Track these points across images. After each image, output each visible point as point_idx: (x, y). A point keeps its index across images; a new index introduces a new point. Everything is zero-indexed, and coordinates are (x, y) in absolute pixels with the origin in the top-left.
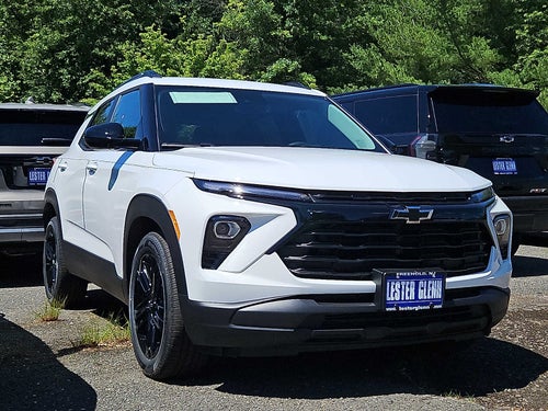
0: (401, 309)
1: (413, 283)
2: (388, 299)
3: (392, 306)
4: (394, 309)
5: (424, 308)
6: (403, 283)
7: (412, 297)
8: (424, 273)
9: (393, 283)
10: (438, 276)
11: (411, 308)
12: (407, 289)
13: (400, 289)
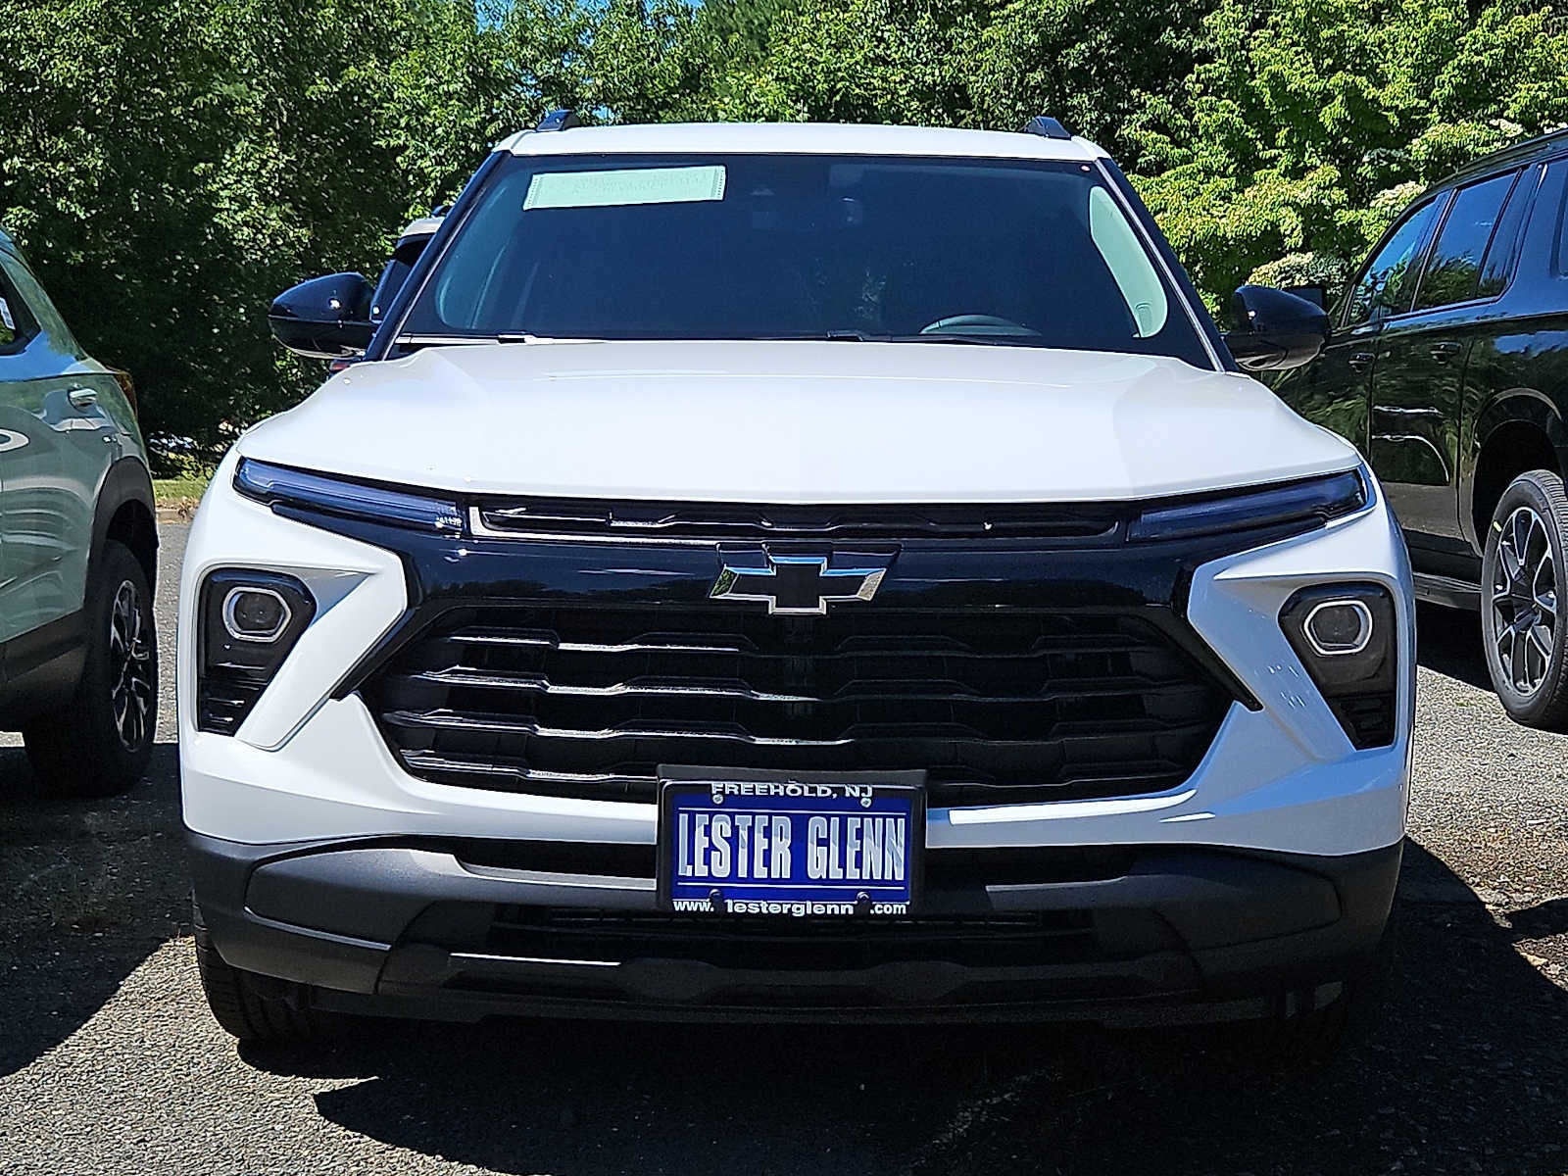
0: (735, 907)
1: (783, 823)
2: (685, 870)
3: (700, 893)
4: (705, 906)
5: (833, 908)
6: (743, 821)
7: (782, 866)
8: (824, 790)
9: (701, 820)
10: (884, 803)
11: (775, 908)
12: (761, 843)
13: (733, 841)
